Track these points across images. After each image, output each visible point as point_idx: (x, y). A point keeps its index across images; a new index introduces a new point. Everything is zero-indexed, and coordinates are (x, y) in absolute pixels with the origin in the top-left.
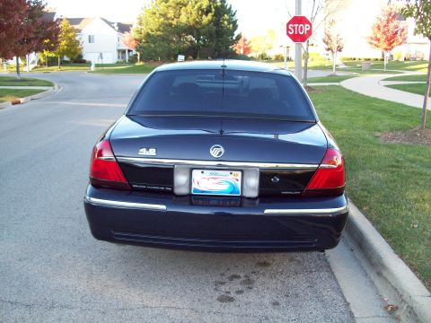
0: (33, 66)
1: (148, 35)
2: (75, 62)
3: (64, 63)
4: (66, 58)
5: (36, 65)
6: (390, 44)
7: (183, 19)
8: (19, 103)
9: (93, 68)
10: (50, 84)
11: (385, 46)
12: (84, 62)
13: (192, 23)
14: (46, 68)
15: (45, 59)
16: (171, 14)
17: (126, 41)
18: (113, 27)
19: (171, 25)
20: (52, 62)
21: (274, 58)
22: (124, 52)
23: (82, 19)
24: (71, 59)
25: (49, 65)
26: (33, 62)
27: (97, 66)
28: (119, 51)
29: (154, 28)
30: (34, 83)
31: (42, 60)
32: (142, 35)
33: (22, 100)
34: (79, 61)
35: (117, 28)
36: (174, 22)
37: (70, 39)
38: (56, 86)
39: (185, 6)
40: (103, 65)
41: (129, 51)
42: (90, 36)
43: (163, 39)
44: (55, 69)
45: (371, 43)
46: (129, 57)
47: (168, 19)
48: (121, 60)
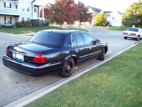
0: (92, 26)
1: (126, 18)
7: (138, 13)
13: (141, 14)
14: (96, 27)
16: (134, 11)
19: (133, 15)
23: (111, 12)
29: (128, 16)
31: (95, 24)
32: (124, 18)
35: (122, 15)
36: (135, 14)
37: (103, 18)
39: (139, 8)
42: (113, 17)
43: (130, 19)
44: (98, 27)
47: (133, 13)
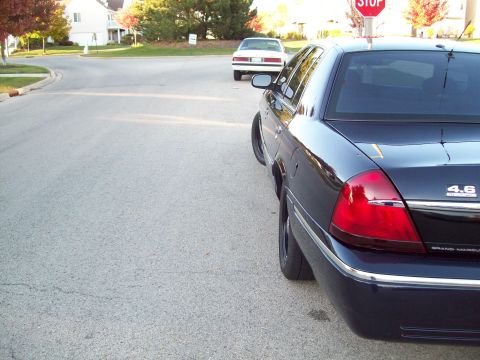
0: (12, 50)
1: (151, 11)
2: (61, 44)
3: (49, 46)
4: (50, 40)
5: (16, 48)
6: (430, 19)
8: (17, 94)
9: (86, 51)
10: (45, 71)
11: (424, 21)
12: (71, 44)
14: (28, 51)
15: (25, 41)
17: (120, 19)
18: (103, 4)
20: (35, 45)
21: (286, 37)
22: (115, 31)
24: (56, 41)
25: (31, 49)
26: (13, 45)
27: (90, 48)
28: (109, 31)
29: (158, 3)
30: (24, 69)
31: (23, 43)
32: (143, 12)
33: (20, 91)
34: (64, 43)
35: (107, 4)
38: (53, 73)
40: (97, 48)
41: (121, 30)
42: (75, 14)
43: (169, 15)
44: (39, 53)
45: (408, 19)
46: (122, 38)
48: (111, 41)
